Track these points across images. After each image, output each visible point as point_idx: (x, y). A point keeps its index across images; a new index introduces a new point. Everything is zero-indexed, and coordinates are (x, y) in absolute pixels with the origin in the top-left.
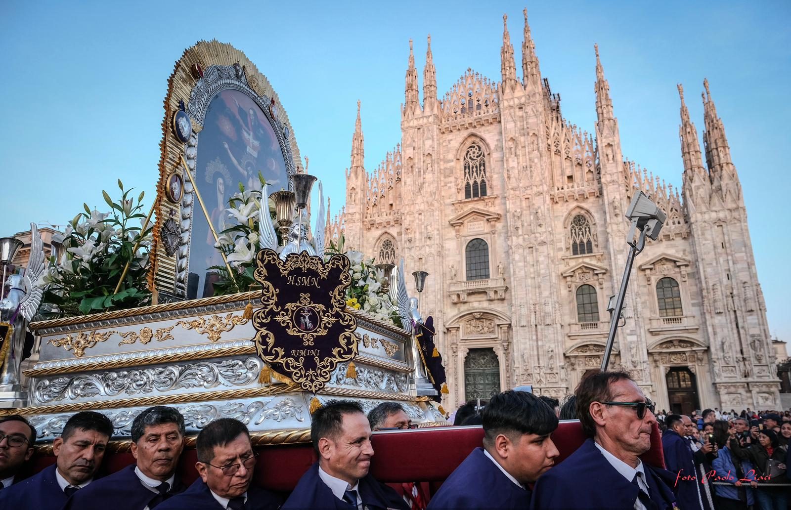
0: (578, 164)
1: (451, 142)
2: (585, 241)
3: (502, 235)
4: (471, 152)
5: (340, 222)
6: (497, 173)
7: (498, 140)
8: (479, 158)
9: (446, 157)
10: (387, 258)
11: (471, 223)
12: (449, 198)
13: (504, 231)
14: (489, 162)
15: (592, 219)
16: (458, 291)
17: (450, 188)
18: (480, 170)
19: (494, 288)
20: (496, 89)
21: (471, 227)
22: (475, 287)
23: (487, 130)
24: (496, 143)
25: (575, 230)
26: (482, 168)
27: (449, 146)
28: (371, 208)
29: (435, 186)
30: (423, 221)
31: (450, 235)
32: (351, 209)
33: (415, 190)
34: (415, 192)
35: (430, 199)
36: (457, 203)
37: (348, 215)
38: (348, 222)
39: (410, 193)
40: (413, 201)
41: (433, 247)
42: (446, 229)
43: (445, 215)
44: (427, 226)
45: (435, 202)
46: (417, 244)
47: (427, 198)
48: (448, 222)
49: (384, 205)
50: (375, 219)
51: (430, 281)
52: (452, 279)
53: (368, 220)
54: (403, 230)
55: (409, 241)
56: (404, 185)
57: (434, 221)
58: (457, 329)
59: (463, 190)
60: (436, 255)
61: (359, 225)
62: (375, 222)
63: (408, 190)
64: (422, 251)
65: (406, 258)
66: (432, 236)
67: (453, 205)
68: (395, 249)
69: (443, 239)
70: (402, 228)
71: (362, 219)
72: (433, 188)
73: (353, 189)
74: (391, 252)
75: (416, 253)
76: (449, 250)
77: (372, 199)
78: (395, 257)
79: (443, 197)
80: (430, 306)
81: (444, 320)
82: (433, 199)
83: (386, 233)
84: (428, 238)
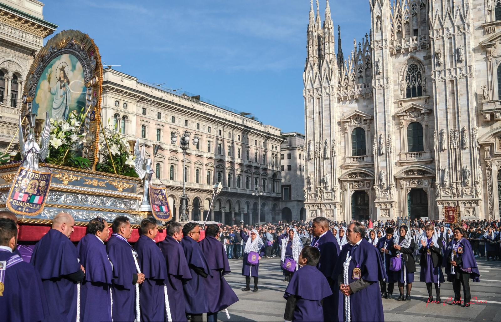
5: (364, 49)
10: (414, 81)
12: (479, 21)
16: (492, 110)
17: (479, 10)
28: (396, 34)
29: (465, 9)
30: (453, 45)
31: (480, 56)
32: (377, 37)
33: (444, 14)
34: (444, 17)
35: (460, 23)
36: (487, 26)
37: (375, 42)
38: (375, 49)
39: (439, 18)
40: (442, 26)
41: (465, 69)
42: (476, 51)
43: (475, 38)
44: (458, 49)
45: (466, 25)
46: (448, 66)
47: (457, 21)
48: (478, 45)
49: (408, 31)
50: (401, 45)
51: (462, 101)
52: (485, 99)
53: (393, 46)
54: (432, 54)
55: (439, 64)
56: (432, 11)
57: (465, 44)
58: (491, 145)
59: (494, 12)
60: (469, 76)
61: (387, 52)
62: (401, 48)
63: (436, 15)
64: (453, 73)
65: (437, 81)
66: (464, 59)
67: (483, 27)
68: (421, 72)
69: (474, 61)
70: (431, 52)
71: (389, 45)
72: (464, 11)
73: (379, 18)
74: (417, 75)
75: (447, 75)
76: (480, 71)
77: (396, 26)
78: (423, 80)
79: (473, 19)
80: (463, 124)
81: (478, 137)
82: (464, 22)
83: (412, 57)
84: (460, 61)
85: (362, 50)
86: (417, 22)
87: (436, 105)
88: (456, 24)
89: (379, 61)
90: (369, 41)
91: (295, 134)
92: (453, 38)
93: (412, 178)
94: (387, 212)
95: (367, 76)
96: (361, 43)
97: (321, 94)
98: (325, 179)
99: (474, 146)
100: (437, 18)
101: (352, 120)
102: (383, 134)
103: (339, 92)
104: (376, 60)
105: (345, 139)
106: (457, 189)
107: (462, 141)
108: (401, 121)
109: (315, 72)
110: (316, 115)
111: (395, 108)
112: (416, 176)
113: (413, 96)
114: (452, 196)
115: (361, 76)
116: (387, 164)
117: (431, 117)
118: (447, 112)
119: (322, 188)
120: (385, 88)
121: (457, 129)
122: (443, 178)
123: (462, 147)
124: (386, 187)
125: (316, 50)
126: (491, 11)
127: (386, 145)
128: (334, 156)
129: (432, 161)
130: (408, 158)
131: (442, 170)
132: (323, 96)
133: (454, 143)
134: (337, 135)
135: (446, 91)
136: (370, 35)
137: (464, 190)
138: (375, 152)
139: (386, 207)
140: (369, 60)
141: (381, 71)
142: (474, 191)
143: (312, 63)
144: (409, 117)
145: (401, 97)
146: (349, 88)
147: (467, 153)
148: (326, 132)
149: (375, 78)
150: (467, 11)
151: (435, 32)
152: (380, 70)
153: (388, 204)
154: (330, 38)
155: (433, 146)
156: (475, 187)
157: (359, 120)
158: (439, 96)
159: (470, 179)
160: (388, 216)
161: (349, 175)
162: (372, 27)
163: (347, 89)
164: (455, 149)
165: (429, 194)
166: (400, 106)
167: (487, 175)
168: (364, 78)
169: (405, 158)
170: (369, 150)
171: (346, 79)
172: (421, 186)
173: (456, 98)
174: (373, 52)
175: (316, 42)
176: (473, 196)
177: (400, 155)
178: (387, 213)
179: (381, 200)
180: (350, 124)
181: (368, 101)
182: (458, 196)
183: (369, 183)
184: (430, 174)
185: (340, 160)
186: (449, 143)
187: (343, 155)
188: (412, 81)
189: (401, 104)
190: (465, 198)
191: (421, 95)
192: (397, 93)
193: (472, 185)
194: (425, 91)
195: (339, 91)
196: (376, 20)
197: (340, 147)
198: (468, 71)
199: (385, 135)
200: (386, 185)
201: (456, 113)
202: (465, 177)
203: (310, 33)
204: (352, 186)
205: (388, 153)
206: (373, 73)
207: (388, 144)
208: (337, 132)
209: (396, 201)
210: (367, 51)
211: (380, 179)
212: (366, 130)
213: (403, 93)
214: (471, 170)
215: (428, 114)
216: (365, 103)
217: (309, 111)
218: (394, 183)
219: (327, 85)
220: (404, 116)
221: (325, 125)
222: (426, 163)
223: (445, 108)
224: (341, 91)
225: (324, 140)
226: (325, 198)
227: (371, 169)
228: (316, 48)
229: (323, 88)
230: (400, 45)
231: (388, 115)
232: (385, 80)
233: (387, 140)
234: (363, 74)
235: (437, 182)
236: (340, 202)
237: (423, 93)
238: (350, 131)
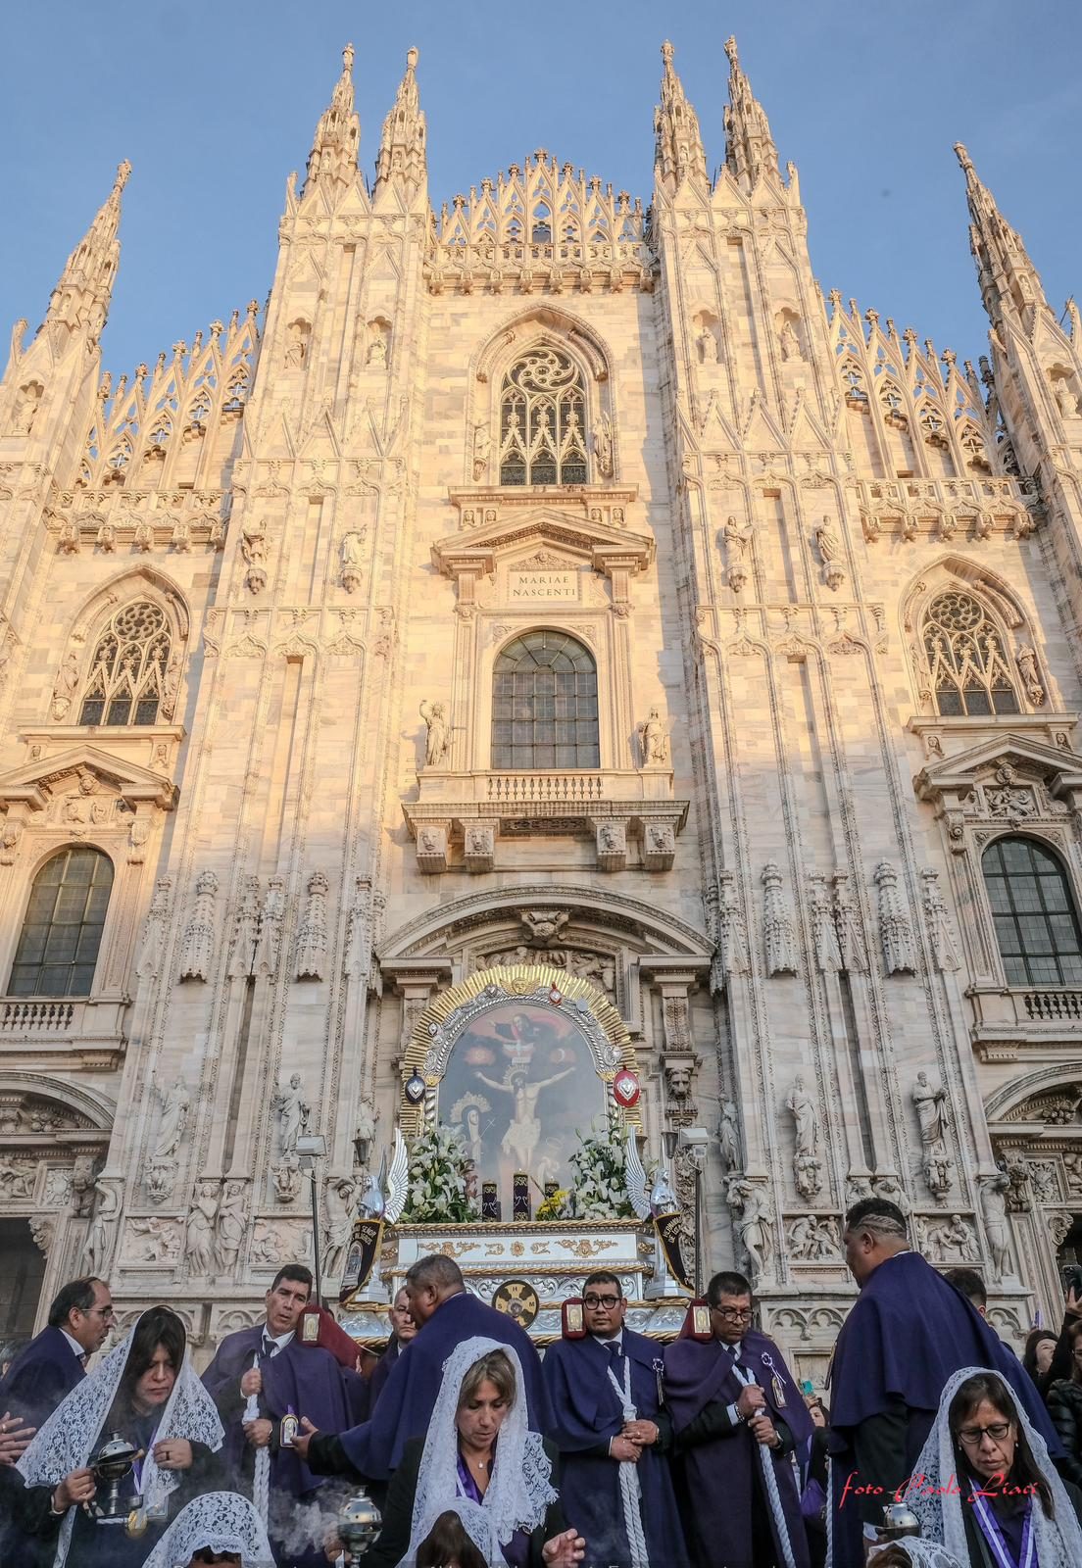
0: (935, 437)
1: (463, 321)
2: (987, 680)
3: (659, 621)
4: (532, 369)
6: (636, 428)
7: (639, 336)
8: (561, 389)
9: (440, 358)
10: (128, 672)
11: (525, 575)
13: (662, 611)
14: (604, 399)
15: (1007, 608)
16: (458, 808)
17: (445, 451)
18: (565, 422)
19: (625, 807)
21: (525, 586)
22: (534, 799)
23: (602, 306)
24: (633, 344)
25: (942, 640)
26: (572, 416)
27: (454, 330)
28: (98, 481)
29: (393, 417)
30: (324, 522)
31: (436, 601)
32: (4, 451)
33: (306, 416)
34: (304, 424)
35: (367, 452)
36: (473, 498)
39: (283, 427)
40: (291, 454)
42: (417, 584)
44: (342, 540)
45: (388, 468)
46: (288, 599)
47: (356, 447)
49: (156, 484)
50: (107, 511)
51: (326, 750)
53: (72, 512)
55: (250, 585)
57: (375, 529)
58: (442, 984)
60: (371, 648)
62: (102, 522)
63: (276, 415)
64: (305, 629)
65: (226, 651)
66: (361, 580)
67: (453, 503)
68: (173, 638)
71: (49, 498)
72: (385, 421)
73: (35, 390)
74: (152, 650)
75: (278, 631)
76: (423, 658)
77: (106, 454)
78: (169, 667)
80: (313, 855)
81: (378, 931)
82: (381, 453)
83: (143, 573)
84: (342, 586)
86: (196, 456)
88: (348, 453)
92: (328, 500)
99: (353, 971)
100: (278, 425)
106: (218, 1223)
107: (297, 940)
108: (7, 828)
113: (109, 725)
114: (186, 1269)
118: (243, 792)
121: (280, 879)
123: (292, 973)
133: (250, 947)
135: (258, 698)
137: (255, 1233)
144: (59, 818)
147: (307, 1009)
150: (399, 420)
151: (259, 469)
164: (253, 982)
165: (55, 1259)
166: (29, 761)
172: (23, 1207)
182: (216, 1270)
186: (229, 945)
188: (122, 667)
189: (36, 751)
190: (255, 1284)
191: (147, 725)
192: (31, 701)
194: (168, 709)
196: (18, 396)
198: (374, 629)
213: (62, 706)
220: (30, 803)
222: (87, 1066)
230: (97, 508)
235: (114, 1172)
237: (159, 718)
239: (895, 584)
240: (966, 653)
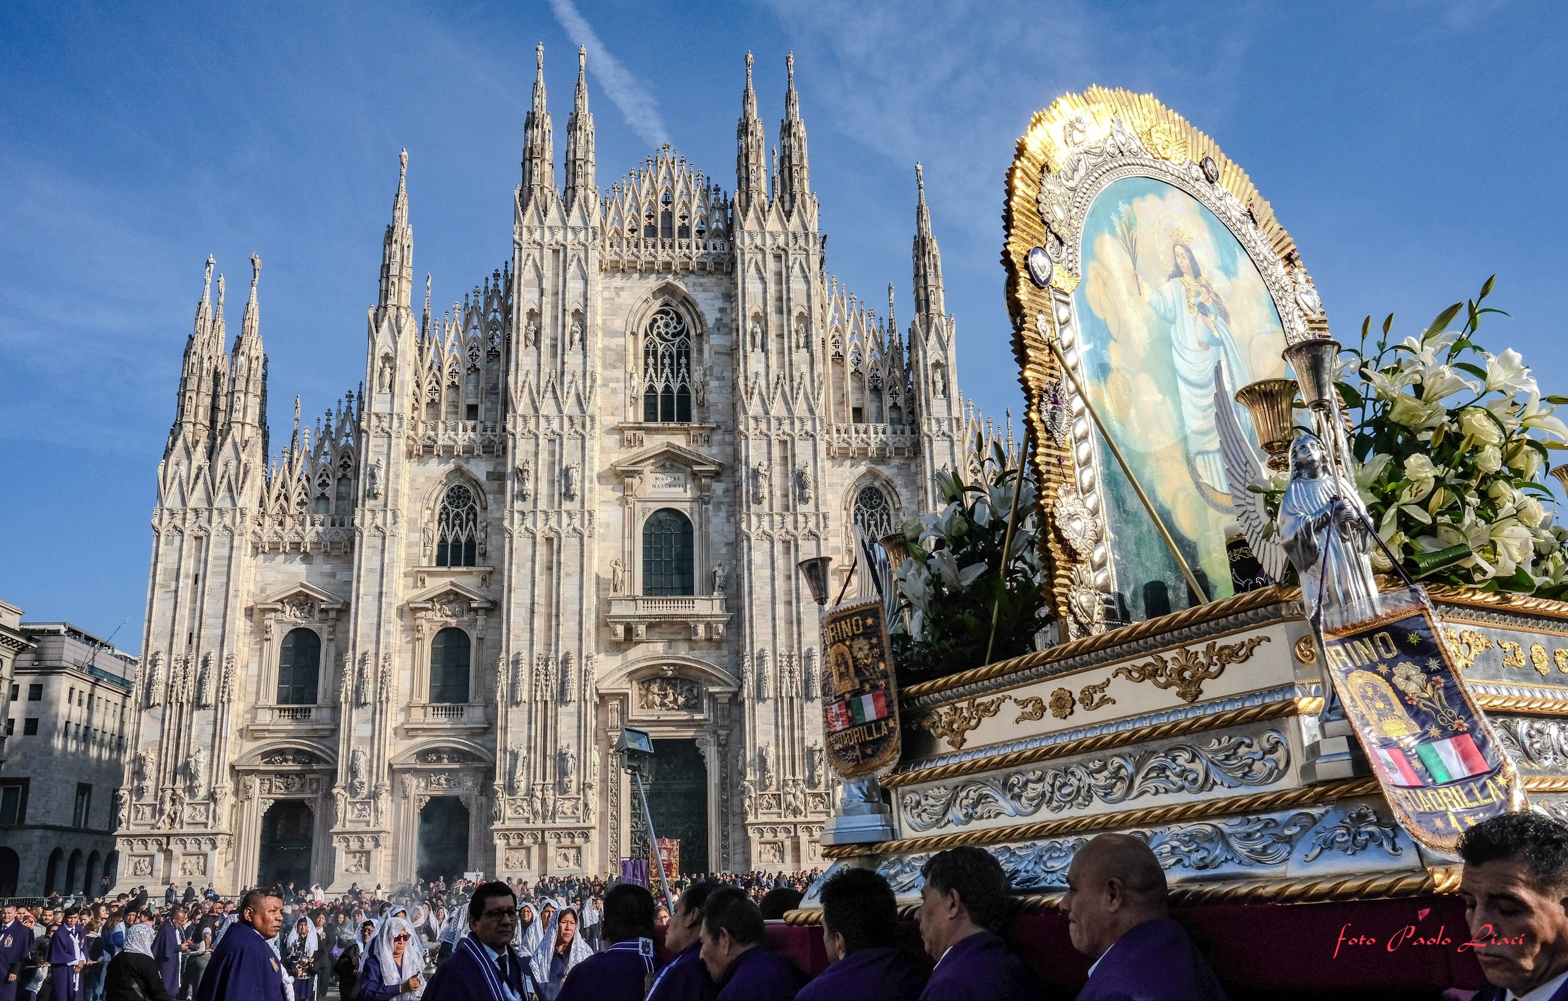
0: (875, 387)
1: (622, 293)
3: (724, 508)
4: (661, 323)
5: (340, 429)
6: (718, 379)
7: (722, 310)
8: (678, 339)
9: (609, 324)
11: (658, 475)
12: (613, 414)
13: (727, 500)
14: (700, 351)
15: (895, 498)
16: (630, 617)
17: (614, 391)
18: (679, 364)
19: (706, 616)
20: (722, 201)
21: (658, 483)
22: (665, 612)
23: (701, 285)
24: (718, 315)
25: (862, 515)
26: (683, 361)
27: (617, 300)
28: (424, 407)
29: (588, 384)
30: (557, 457)
31: (611, 493)
32: (379, 403)
33: (543, 384)
34: (542, 390)
35: (576, 411)
36: (630, 429)
37: (373, 417)
38: (372, 434)
39: (530, 390)
40: (536, 410)
41: (579, 516)
42: (603, 480)
43: (603, 450)
44: (567, 470)
45: (588, 419)
46: (542, 504)
47: (570, 407)
48: (607, 466)
49: (455, 405)
50: (437, 435)
51: (569, 590)
52: (615, 590)
53: (417, 434)
54: (509, 469)
55: (523, 497)
56: (517, 370)
57: (583, 461)
58: (623, 698)
59: (641, 403)
60: (586, 534)
61: (400, 445)
62: (435, 442)
63: (524, 382)
64: (553, 522)
65: (515, 535)
66: (578, 493)
67: (620, 430)
68: (478, 508)
69: (597, 501)
70: (505, 464)
71: (406, 430)
72: (585, 387)
73: (387, 358)
74: (468, 514)
75: (540, 524)
76: (608, 525)
77: (426, 388)
78: (479, 527)
79: (600, 408)
80: (568, 644)
81: (596, 677)
82: (583, 412)
83: (458, 470)
84: (569, 496)
85: (333, 429)
86: (476, 387)
87: (510, 591)
88: (566, 411)
89: (378, 466)
90: (354, 411)
91: (63, 629)
92: (557, 441)
93: (434, 771)
94: (364, 859)
95: (339, 497)
96: (334, 412)
97: (206, 526)
98: (193, 763)
99: (588, 697)
100: (526, 390)
101: (288, 608)
102: (372, 650)
103: (258, 529)
104: (372, 460)
105: (261, 656)
106: (543, 801)
107: (563, 683)
108: (418, 622)
109: (195, 464)
110: (186, 584)
111: (406, 587)
112: (446, 764)
113: (453, 564)
114: (532, 817)
115: (323, 495)
116: (373, 730)
117: (492, 620)
118: (532, 612)
119: (179, 792)
120: (388, 534)
121: (553, 654)
122: (511, 774)
123: (562, 697)
124: (365, 791)
125: (205, 408)
126: (636, 399)
127: (376, 681)
128: (225, 699)
129: (488, 729)
130: (430, 719)
131: (512, 753)
132: (213, 533)
133: (544, 688)
134: (240, 645)
135: (533, 561)
136: (358, 399)
137: (558, 804)
138: (346, 698)
139: (362, 846)
140: (349, 457)
141: (381, 490)
142: (581, 807)
143: (190, 439)
144: (439, 614)
145: (424, 562)
146: (289, 521)
147: (570, 714)
148: (210, 632)
149: (363, 505)
150: (591, 387)
151: (520, 420)
152: (380, 487)
153: (366, 838)
154: (251, 384)
155: (494, 693)
156: (585, 795)
157: (307, 608)
158: (518, 571)
159: (573, 777)
160: (363, 871)
161: (265, 755)
162: (368, 378)
163: (281, 524)
164: (546, 702)
165: (473, 812)
166: (419, 584)
167: (610, 768)
168: (333, 501)
169: (422, 717)
170: (325, 691)
171: (282, 497)
172: (455, 792)
173: (555, 581)
174: (364, 440)
175: (207, 385)
176: (578, 818)
177: (408, 708)
178: (363, 863)
179: (349, 827)
180: (279, 615)
181: (337, 562)
182: (544, 818)
183: (318, 780)
184: (480, 759)
185: (241, 712)
186: (534, 686)
187: (252, 699)
188: (454, 526)
189: (423, 581)
190: (560, 823)
191: (473, 564)
192: (415, 550)
193: (578, 793)
194: (484, 555)
195: (260, 525)
196: (381, 364)
197: (243, 677)
198: (586, 522)
199: (377, 654)
200: (366, 786)
201: (554, 615)
202: (564, 773)
203: (194, 359)
204: (267, 786)
205: (381, 702)
206: (360, 494)
207: (383, 678)
208: (241, 637)
209: (388, 829)
210: (347, 435)
211: (353, 771)
212: (324, 637)
213: (428, 552)
214: (579, 754)
215: (488, 611)
216: (329, 566)
217: (165, 570)
218: (387, 782)
219: (227, 504)
220: (427, 609)
221: (210, 612)
222: (473, 733)
223: (528, 602)
224: (266, 525)
225: (202, 653)
226: (186, 818)
227: (326, 743)
228: (208, 400)
229: (215, 512)
230: (432, 433)
231: (390, 604)
232: (389, 514)
233: (380, 669)
234: (330, 492)
235: (499, 781)
236: (228, 831)
237: (478, 559)
238: (278, 634)
239: (842, 485)
240: (872, 523)
